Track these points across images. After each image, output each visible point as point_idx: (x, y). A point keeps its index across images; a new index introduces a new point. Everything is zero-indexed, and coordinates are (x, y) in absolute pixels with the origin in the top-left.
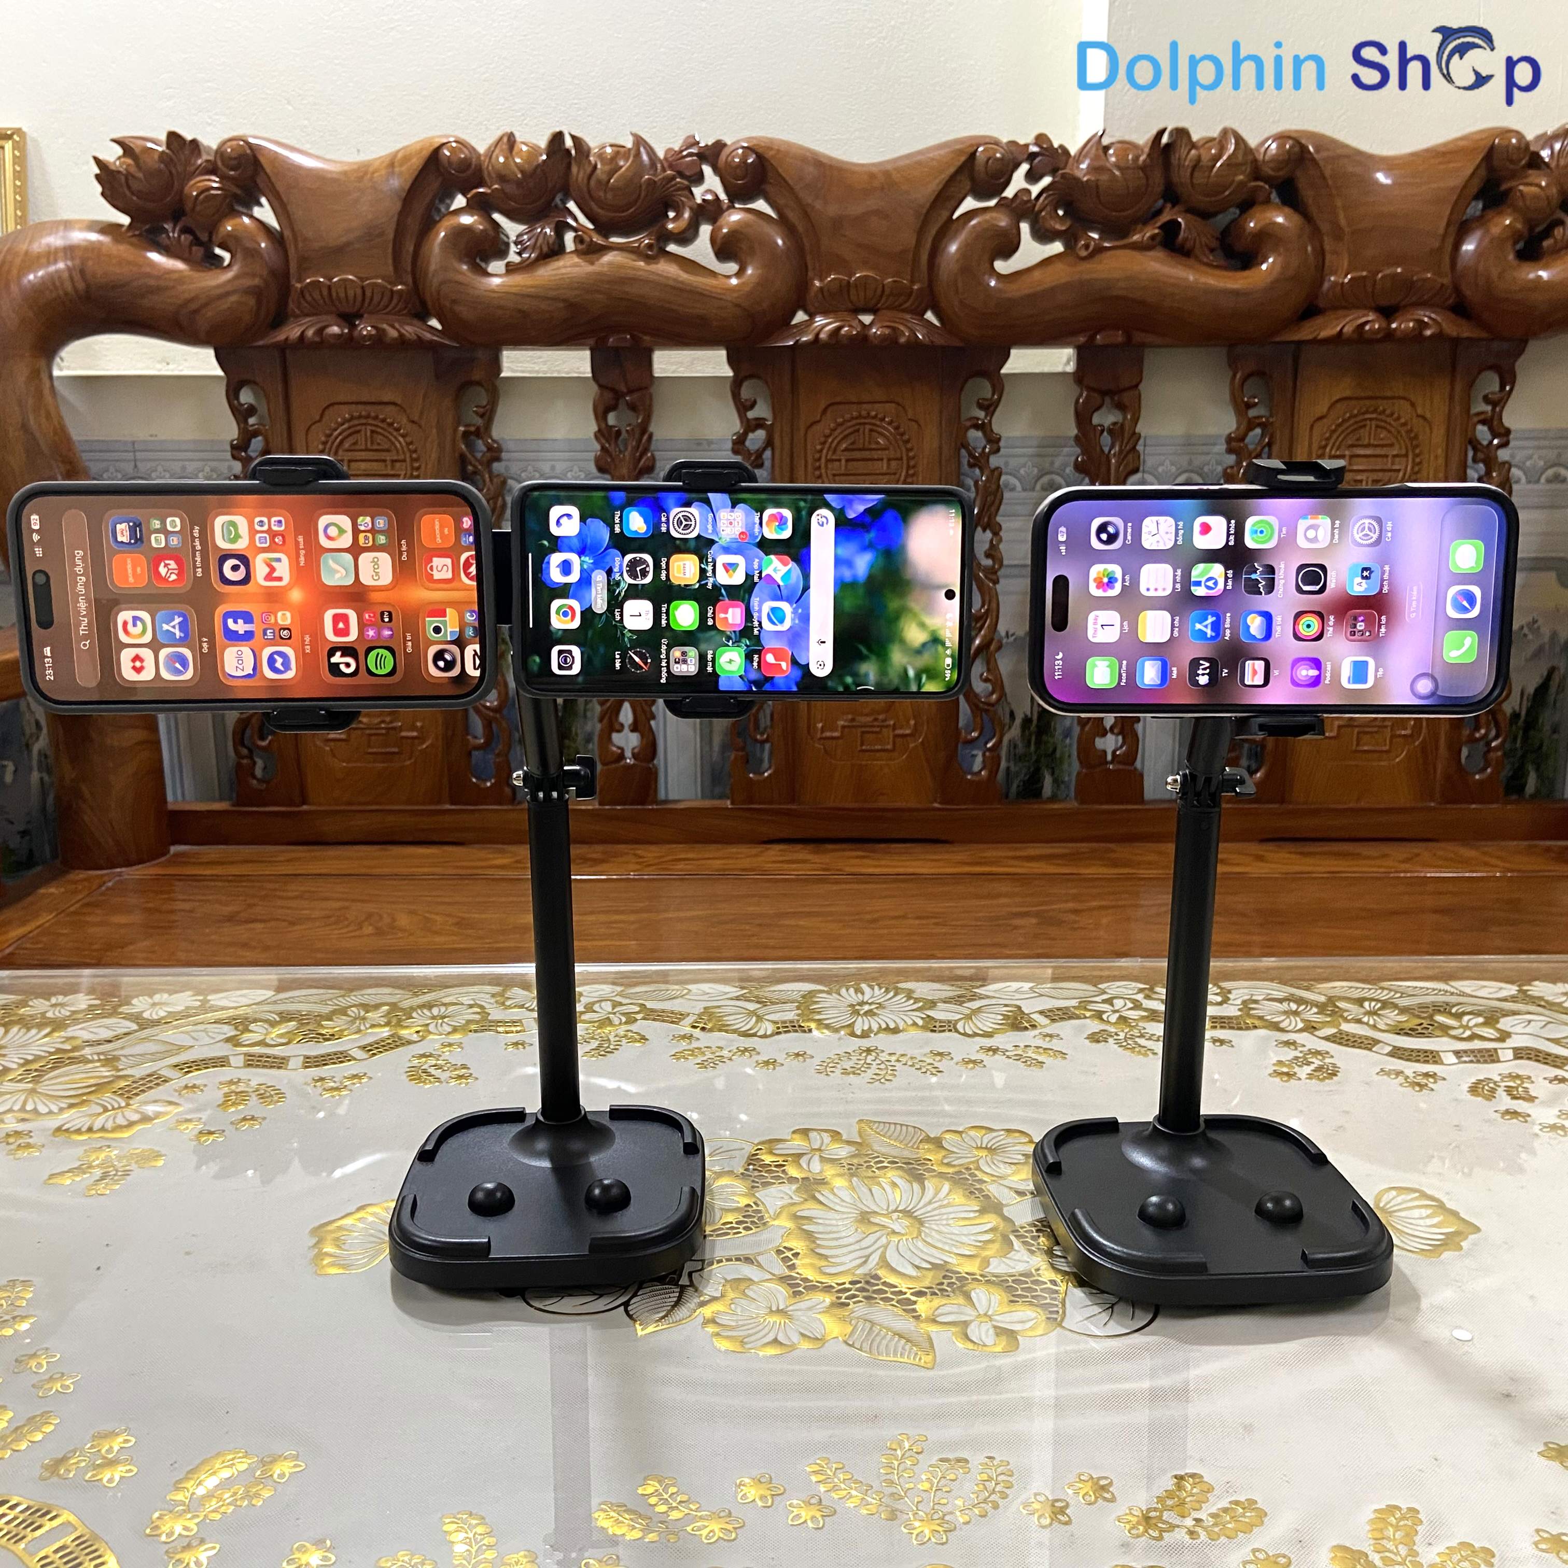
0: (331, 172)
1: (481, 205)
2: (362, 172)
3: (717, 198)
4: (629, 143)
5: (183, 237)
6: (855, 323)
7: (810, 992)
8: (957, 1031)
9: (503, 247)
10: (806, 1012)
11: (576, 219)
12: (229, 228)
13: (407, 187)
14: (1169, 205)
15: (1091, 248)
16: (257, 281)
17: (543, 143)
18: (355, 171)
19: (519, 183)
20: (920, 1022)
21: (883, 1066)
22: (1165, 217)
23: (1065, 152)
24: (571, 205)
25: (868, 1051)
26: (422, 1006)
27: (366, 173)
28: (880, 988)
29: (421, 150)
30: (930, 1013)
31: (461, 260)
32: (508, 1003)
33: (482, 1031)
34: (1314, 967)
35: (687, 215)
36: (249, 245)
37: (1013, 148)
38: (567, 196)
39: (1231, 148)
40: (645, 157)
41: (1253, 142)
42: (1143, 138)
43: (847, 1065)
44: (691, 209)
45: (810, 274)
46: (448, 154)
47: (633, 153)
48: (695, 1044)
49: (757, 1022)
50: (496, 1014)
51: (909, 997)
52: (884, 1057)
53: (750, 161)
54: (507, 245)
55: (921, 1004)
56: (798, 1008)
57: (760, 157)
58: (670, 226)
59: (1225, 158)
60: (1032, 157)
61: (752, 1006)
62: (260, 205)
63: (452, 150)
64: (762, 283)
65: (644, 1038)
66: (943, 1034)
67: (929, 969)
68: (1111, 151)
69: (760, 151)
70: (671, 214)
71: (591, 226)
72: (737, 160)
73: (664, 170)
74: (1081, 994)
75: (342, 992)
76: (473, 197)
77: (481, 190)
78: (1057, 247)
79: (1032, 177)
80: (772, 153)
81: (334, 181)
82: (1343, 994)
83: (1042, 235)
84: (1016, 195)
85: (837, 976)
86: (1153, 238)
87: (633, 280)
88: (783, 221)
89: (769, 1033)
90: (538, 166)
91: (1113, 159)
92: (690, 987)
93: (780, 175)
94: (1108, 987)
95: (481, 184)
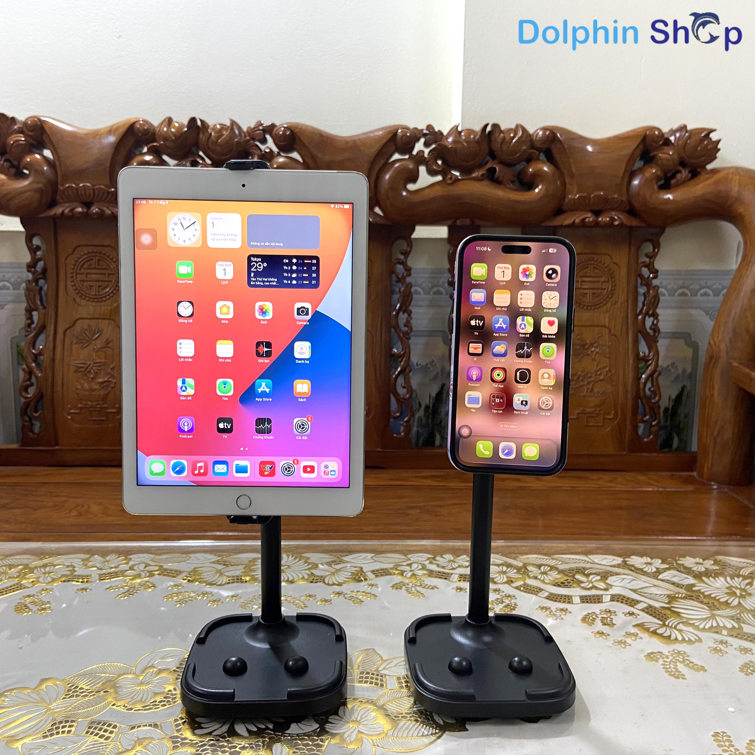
14: (491, 160)
15: (454, 179)
22: (489, 165)
23: (441, 133)
27: (97, 135)
37: (416, 131)
39: (520, 133)
41: (531, 131)
42: (478, 128)
46: (138, 126)
53: (288, 133)
57: (292, 132)
59: (517, 138)
60: (425, 135)
68: (463, 134)
69: (292, 129)
73: (245, 136)
77: (155, 144)
78: (439, 178)
79: (426, 145)
81: (82, 138)
83: (431, 172)
84: (417, 153)
86: (483, 175)
90: (183, 133)
91: (464, 138)
93: (301, 141)
95: (155, 141)
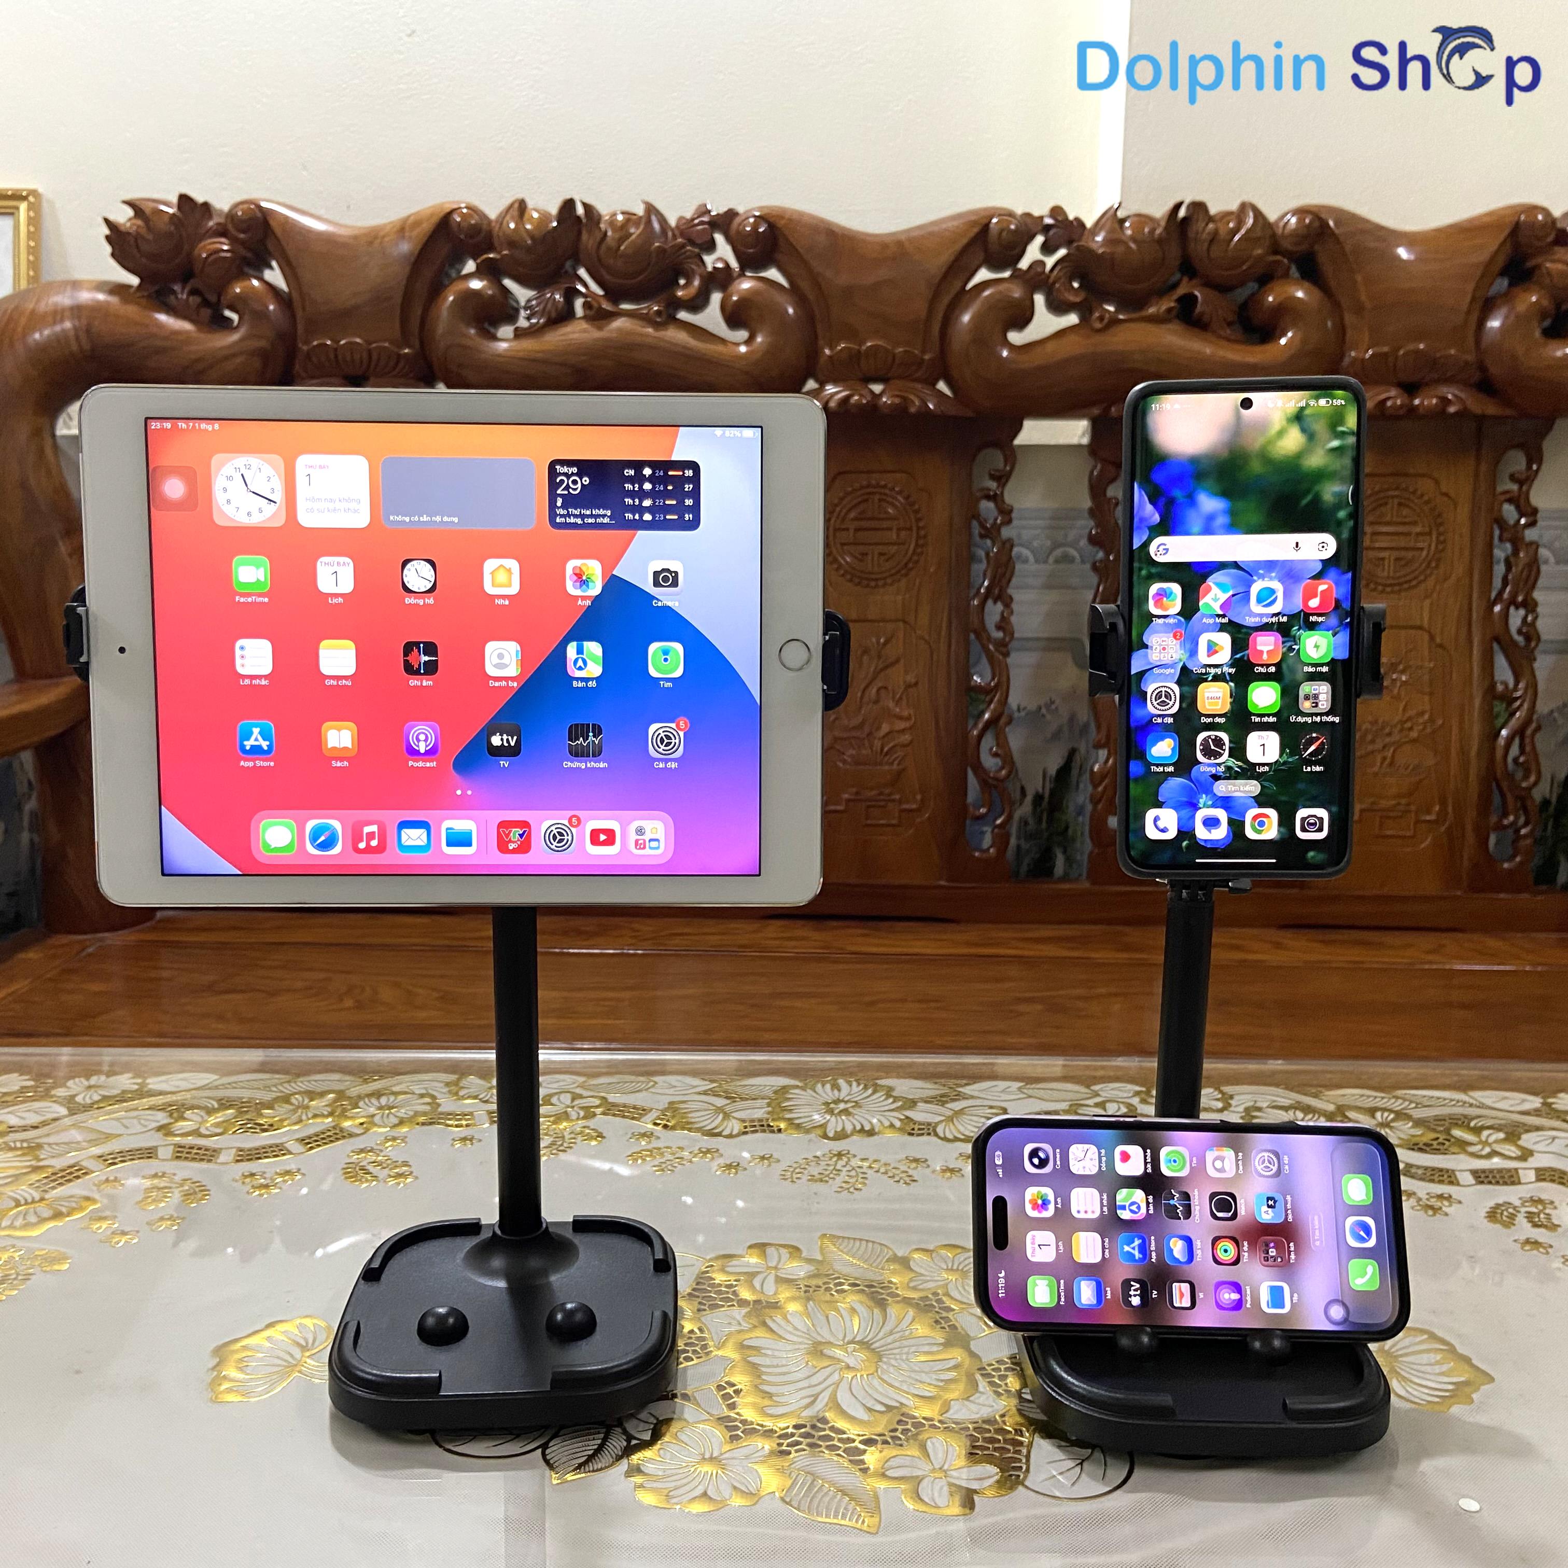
0: (340, 236)
1: (489, 270)
2: (373, 237)
3: (727, 266)
4: (640, 211)
5: (191, 298)
6: (864, 392)
7: (784, 1087)
8: (936, 1135)
9: (512, 312)
10: (778, 1110)
11: (585, 285)
12: (238, 290)
13: (417, 252)
14: (1185, 279)
15: (1106, 321)
16: (262, 343)
17: (554, 210)
18: (365, 235)
19: (529, 250)
20: (898, 1124)
21: (853, 1173)
22: (1181, 291)
23: (1080, 223)
24: (582, 272)
25: (840, 1155)
26: (369, 1095)
27: (376, 237)
28: (859, 1084)
29: (432, 215)
30: (909, 1113)
31: (468, 325)
32: (461, 1093)
33: (431, 1124)
34: (1323, 1072)
35: (696, 283)
36: (257, 307)
37: (1029, 221)
38: (578, 262)
39: (1250, 221)
40: (656, 226)
41: (1272, 216)
42: (1159, 211)
43: (815, 1170)
44: (701, 276)
45: (821, 342)
46: (458, 219)
47: (643, 221)
48: (655, 1144)
49: (724, 1119)
50: (447, 1104)
51: (888, 1096)
52: (855, 1162)
53: (761, 230)
54: (517, 311)
55: (900, 1103)
56: (769, 1105)
57: (772, 226)
58: (680, 294)
59: (1243, 231)
60: (1046, 229)
61: (720, 1102)
62: (271, 268)
63: (463, 215)
64: (771, 351)
65: (600, 1135)
66: (920, 1138)
67: (911, 1065)
68: (1127, 224)
69: (772, 220)
70: (682, 282)
71: (600, 292)
72: (748, 229)
73: (674, 238)
74: (1071, 1096)
75: (287, 1077)
76: (483, 262)
78: (1072, 319)
79: (1047, 249)
80: (783, 222)
81: (345, 244)
82: (1353, 1104)
83: (1057, 307)
84: (1030, 267)
85: (814, 1070)
86: (1169, 310)
87: (640, 346)
88: (795, 291)
89: (735, 1133)
90: (549, 232)
91: (1129, 232)
92: (656, 1079)
93: (791, 244)
94: (1101, 1090)
95: (491, 248)
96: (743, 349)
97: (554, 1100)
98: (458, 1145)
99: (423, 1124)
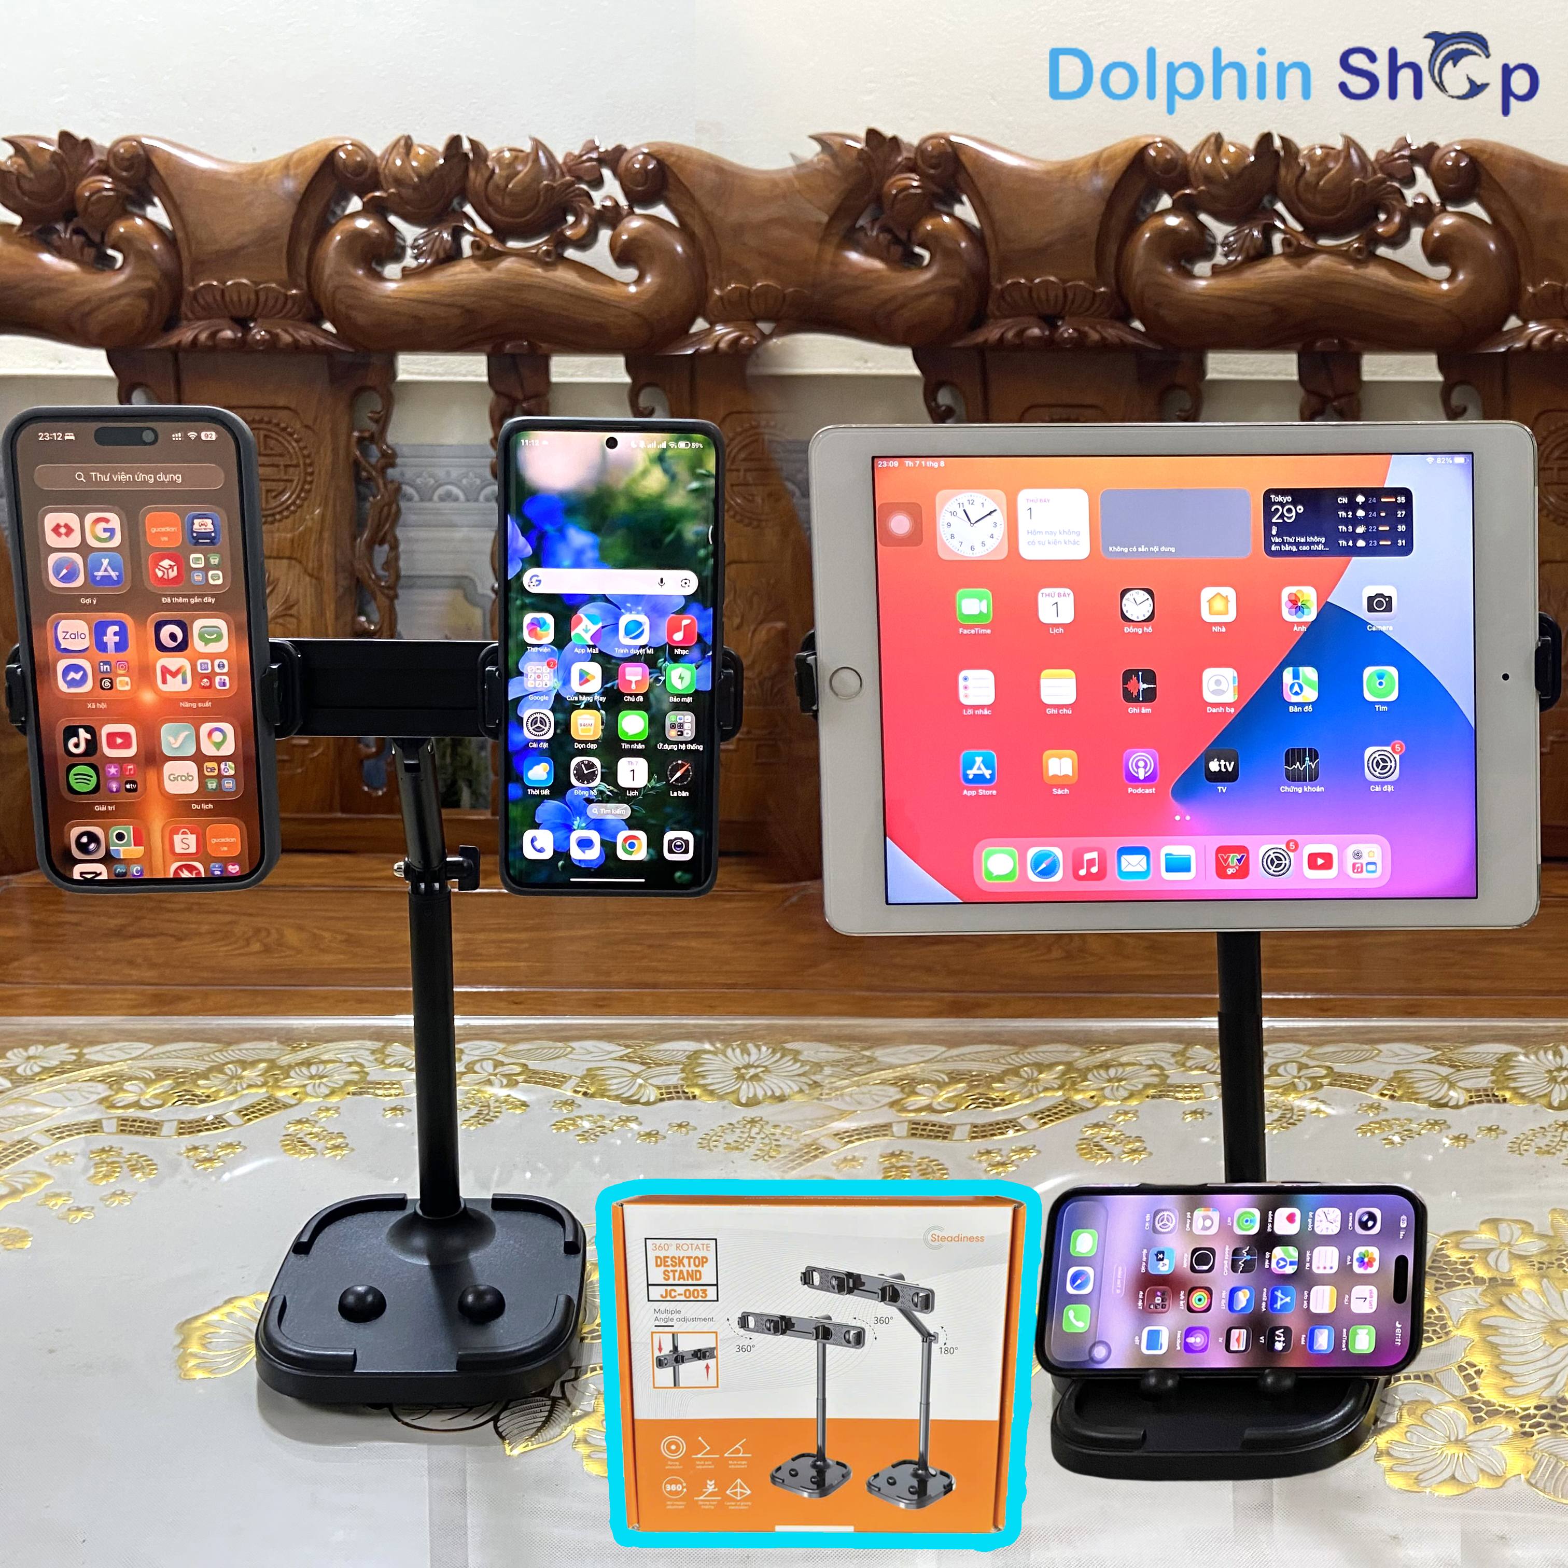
0: (1033, 171)
2: (1066, 171)
3: (1429, 202)
4: (1339, 144)
5: (881, 236)
7: (1507, 1054)
9: (1209, 249)
10: (1502, 1079)
11: (1283, 221)
12: (929, 228)
17: (1251, 144)
25: (1565, 1126)
26: (1098, 1067)
29: (1126, 150)
31: (1166, 262)
32: (1188, 1064)
33: (1160, 1097)
35: (1397, 219)
36: (950, 245)
45: (1524, 279)
47: (1343, 155)
48: (1383, 1116)
50: (1175, 1077)
54: (1214, 247)
56: (1492, 1074)
58: (1380, 230)
61: (1444, 1071)
62: (961, 202)
64: (1475, 288)
70: (1382, 217)
71: (1299, 228)
72: (1449, 163)
75: (1014, 1049)
76: (1180, 197)
85: (1535, 1036)
87: (1342, 284)
92: (1380, 1047)
96: (1445, 286)
97: (1281, 1070)
98: (1189, 1118)
99: (1153, 1097)
